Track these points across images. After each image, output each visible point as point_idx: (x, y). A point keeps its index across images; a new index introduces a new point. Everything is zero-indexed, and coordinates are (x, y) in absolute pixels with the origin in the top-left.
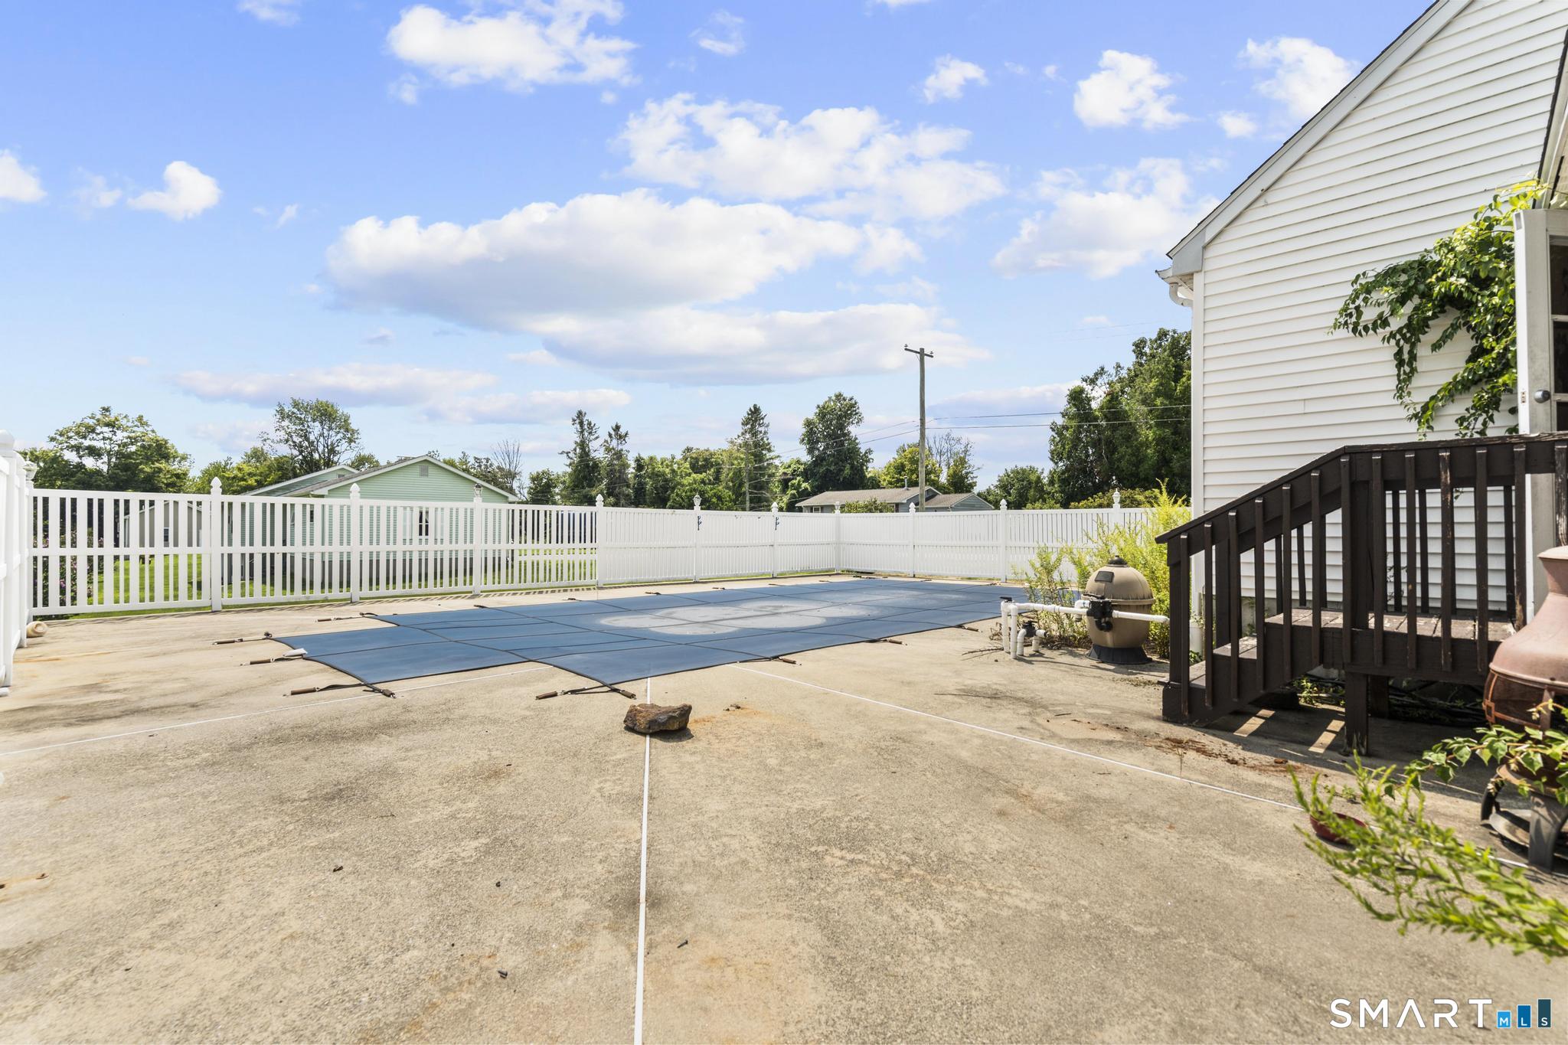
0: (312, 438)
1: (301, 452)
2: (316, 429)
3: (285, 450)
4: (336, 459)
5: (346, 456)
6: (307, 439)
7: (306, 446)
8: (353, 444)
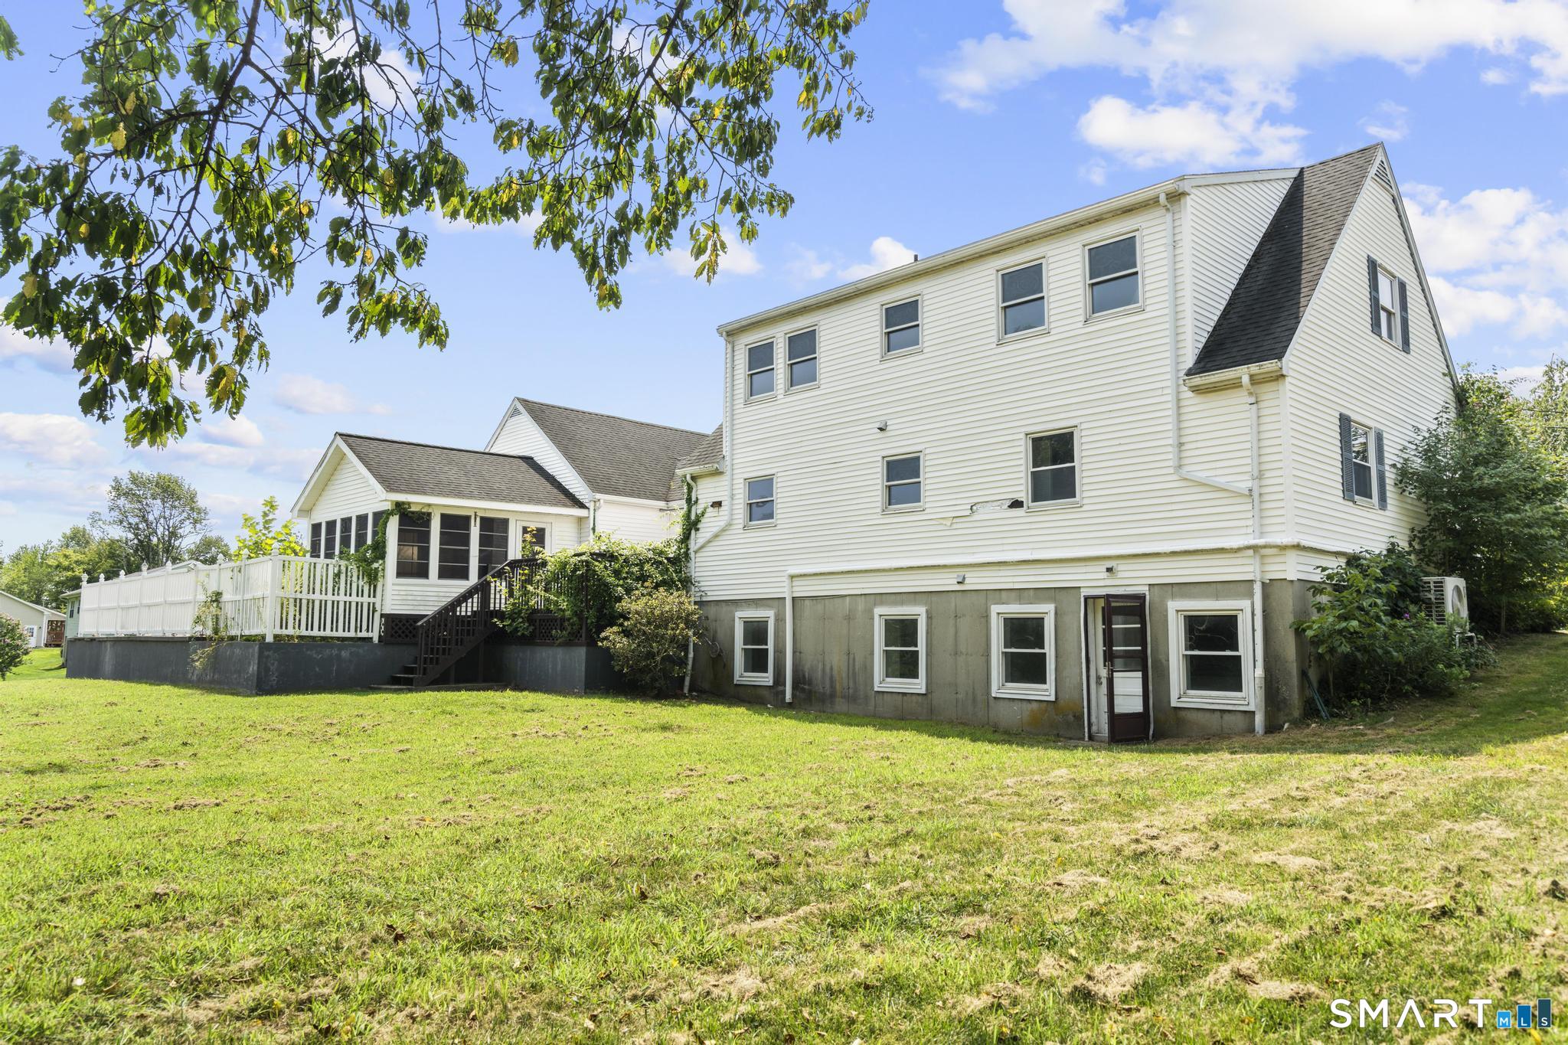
0: (151, 518)
1: (136, 535)
2: (156, 508)
3: (117, 533)
4: (177, 543)
5: (188, 541)
6: (144, 519)
7: (143, 525)
8: (198, 526)
